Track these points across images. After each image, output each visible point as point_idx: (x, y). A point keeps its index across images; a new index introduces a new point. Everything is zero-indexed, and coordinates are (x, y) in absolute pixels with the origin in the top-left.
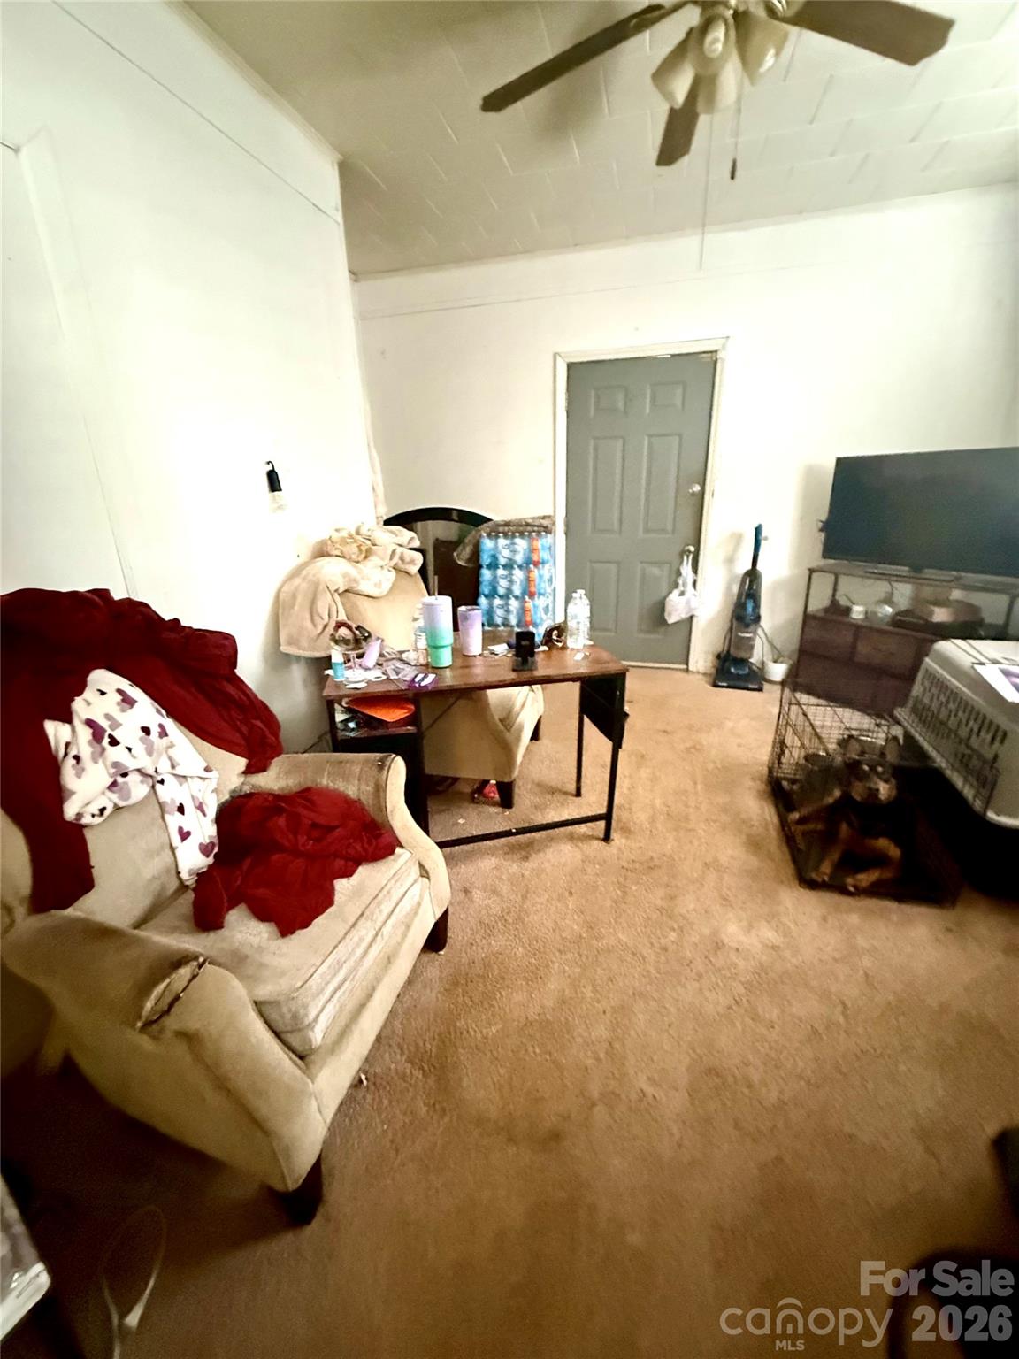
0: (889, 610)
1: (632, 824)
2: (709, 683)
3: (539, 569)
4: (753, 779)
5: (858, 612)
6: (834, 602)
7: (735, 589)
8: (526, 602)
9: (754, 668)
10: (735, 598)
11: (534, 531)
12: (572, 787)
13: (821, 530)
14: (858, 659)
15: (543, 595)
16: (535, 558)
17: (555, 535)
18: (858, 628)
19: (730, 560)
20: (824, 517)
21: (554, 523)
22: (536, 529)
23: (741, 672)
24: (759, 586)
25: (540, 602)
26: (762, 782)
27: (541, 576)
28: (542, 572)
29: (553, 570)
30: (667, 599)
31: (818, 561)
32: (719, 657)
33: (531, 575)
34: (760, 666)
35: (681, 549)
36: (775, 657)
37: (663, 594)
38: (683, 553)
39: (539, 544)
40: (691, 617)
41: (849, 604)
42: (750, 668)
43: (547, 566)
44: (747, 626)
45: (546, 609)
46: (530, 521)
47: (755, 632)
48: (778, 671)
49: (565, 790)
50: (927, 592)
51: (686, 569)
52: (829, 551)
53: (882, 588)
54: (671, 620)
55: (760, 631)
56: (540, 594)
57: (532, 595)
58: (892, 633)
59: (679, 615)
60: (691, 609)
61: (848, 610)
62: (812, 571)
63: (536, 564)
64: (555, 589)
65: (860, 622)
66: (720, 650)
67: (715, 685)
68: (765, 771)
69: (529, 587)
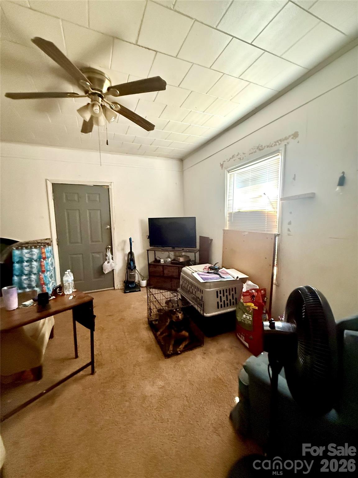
0: (170, 260)
1: (103, 361)
2: (122, 292)
3: (46, 261)
4: (144, 324)
5: (162, 261)
6: (156, 259)
7: (126, 258)
8: (40, 275)
9: (137, 284)
10: (127, 261)
11: (42, 245)
12: (73, 355)
13: (148, 238)
14: (165, 275)
15: (49, 271)
16: (44, 256)
17: (53, 246)
18: (163, 266)
19: (123, 249)
20: (148, 235)
21: (52, 241)
22: (43, 244)
23: (133, 286)
24: (134, 257)
25: (48, 274)
26: (146, 324)
27: (47, 264)
28: (47, 262)
29: (53, 260)
30: (104, 265)
31: (149, 248)
32: (124, 282)
33: (42, 263)
34: (138, 283)
35: (106, 247)
36: (142, 278)
37: (102, 264)
38: (106, 249)
39: (45, 250)
40: (113, 270)
41: (159, 259)
42: (135, 284)
43: (50, 259)
44: (132, 270)
45: (51, 277)
46: (39, 241)
47: (135, 272)
48: (144, 283)
49: (70, 357)
50: (177, 254)
51: (109, 254)
52: (151, 244)
53: (166, 254)
54: (106, 272)
55: (136, 271)
56: (47, 271)
57: (43, 272)
58: (172, 266)
59: (109, 270)
60: (112, 267)
61: (160, 261)
62: (148, 250)
63: (44, 259)
64: (54, 268)
65: (163, 264)
66: (125, 280)
67: (125, 293)
68: (147, 320)
69: (42, 269)
